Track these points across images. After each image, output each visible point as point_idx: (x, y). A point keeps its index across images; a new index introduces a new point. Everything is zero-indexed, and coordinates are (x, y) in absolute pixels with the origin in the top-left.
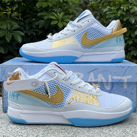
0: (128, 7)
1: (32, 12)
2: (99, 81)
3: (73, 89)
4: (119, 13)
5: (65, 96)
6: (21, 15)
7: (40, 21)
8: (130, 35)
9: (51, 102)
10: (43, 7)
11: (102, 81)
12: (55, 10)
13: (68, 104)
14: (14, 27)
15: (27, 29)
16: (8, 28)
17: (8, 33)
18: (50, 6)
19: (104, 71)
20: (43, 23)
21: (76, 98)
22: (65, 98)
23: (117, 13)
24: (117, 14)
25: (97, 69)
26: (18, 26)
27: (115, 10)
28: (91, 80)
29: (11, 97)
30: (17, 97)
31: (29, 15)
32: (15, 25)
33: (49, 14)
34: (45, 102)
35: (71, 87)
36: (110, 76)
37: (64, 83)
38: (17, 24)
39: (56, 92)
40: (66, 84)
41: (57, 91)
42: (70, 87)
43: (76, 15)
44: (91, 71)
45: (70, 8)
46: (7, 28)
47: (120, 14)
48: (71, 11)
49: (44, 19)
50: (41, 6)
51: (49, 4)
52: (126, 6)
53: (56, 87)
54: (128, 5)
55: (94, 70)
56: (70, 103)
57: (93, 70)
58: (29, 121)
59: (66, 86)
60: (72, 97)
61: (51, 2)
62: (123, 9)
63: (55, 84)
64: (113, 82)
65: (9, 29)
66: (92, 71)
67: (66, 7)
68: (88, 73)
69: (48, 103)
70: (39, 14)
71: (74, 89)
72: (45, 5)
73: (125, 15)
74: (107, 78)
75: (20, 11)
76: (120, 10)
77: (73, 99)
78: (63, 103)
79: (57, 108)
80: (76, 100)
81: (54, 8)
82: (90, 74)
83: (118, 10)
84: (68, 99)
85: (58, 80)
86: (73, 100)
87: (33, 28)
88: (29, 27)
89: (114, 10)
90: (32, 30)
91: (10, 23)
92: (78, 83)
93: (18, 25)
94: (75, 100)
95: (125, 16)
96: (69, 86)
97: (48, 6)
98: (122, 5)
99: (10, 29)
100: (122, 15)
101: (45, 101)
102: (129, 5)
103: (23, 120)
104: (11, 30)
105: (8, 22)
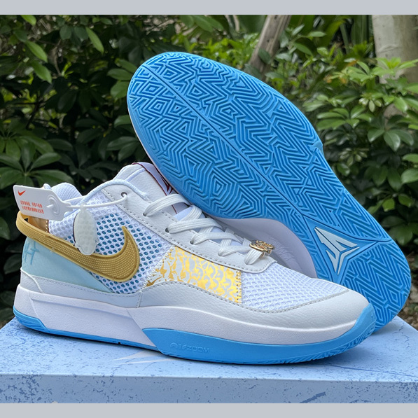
1: (97, 109)
4: (354, 115)
5: (142, 262)
6: (65, 118)
7: (122, 138)
8: (387, 183)
14: (42, 157)
15: (82, 162)
16: (24, 162)
17: (23, 175)
22: (144, 267)
23: (347, 115)
24: (348, 121)
26: (55, 155)
27: (343, 106)
32: (45, 152)
38: (51, 148)
46: (21, 162)
47: (358, 121)
53: (122, 234)
60: (162, 267)
62: (368, 106)
63: (120, 226)
65: (27, 165)
70: (117, 121)
73: (373, 122)
75: (60, 108)
77: (163, 272)
80: (171, 276)
86: (162, 275)
87: (100, 160)
88: (89, 156)
90: (98, 165)
91: (30, 145)
93: (55, 151)
94: (167, 274)
95: (372, 126)
99: (31, 163)
104: (32, 168)
105: (26, 142)
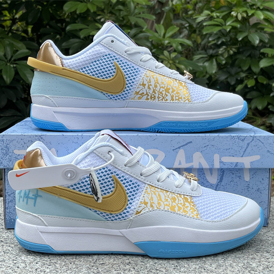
0: (246, 12)
1: (54, 21)
2: (194, 167)
3: (146, 184)
4: (228, 23)
5: (129, 198)
6: (32, 28)
7: (71, 40)
8: (250, 69)
9: (103, 209)
10: (78, 12)
11: (201, 167)
12: (100, 19)
13: (137, 214)
14: (19, 52)
16: (7, 56)
17: (6, 64)
18: (92, 11)
19: (205, 147)
20: (76, 44)
21: (152, 202)
22: (131, 201)
23: (224, 23)
24: (224, 27)
25: (191, 142)
26: (27, 51)
27: (221, 17)
28: (180, 164)
29: (21, 200)
30: (35, 199)
31: (48, 27)
32: (20, 49)
33: (88, 26)
34: (90, 210)
35: (142, 180)
36: (216, 157)
37: (128, 173)
38: (24, 47)
39: (112, 189)
40: (131, 175)
41: (113, 187)
42: (140, 179)
43: (144, 30)
44: (179, 148)
45: (131, 15)
46: (5, 55)
47: (230, 27)
48: (133, 20)
49: (78, 37)
50: (73, 10)
51: (89, 6)
52: (241, 10)
53: (112, 180)
54: (245, 9)
55: (186, 144)
56: (139, 211)
57: (184, 145)
58: (58, 247)
59: (132, 179)
60: (145, 200)
61: (92, 3)
62: (237, 17)
63: (111, 175)
64: (222, 167)
65: (9, 58)
66: (182, 146)
67: (123, 13)
68: (173, 150)
69: (96, 211)
70: (68, 28)
71: (148, 185)
72: (80, 8)
73: (240, 28)
74: (210, 160)
75: (30, 20)
76: (229, 19)
77: (146, 203)
78: (125, 211)
79: (115, 221)
80: (152, 206)
81: (99, 15)
82: (177, 153)
83: (225, 18)
84: (136, 204)
85: (116, 166)
86: (145, 206)
89: (218, 17)
91: (11, 45)
92: (154, 173)
93: (27, 48)
94: (149, 205)
95: (240, 30)
96: (137, 177)
97: (88, 10)
98: (235, 9)
99: (12, 57)
100: (234, 28)
101: (91, 208)
102: (248, 8)
103: (48, 247)
104: (12, 59)
105: (7, 42)
